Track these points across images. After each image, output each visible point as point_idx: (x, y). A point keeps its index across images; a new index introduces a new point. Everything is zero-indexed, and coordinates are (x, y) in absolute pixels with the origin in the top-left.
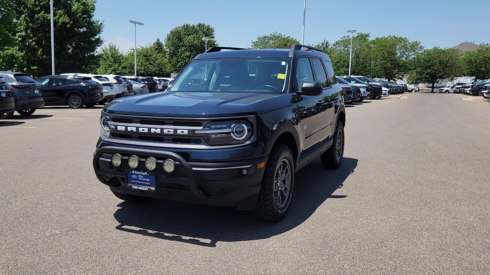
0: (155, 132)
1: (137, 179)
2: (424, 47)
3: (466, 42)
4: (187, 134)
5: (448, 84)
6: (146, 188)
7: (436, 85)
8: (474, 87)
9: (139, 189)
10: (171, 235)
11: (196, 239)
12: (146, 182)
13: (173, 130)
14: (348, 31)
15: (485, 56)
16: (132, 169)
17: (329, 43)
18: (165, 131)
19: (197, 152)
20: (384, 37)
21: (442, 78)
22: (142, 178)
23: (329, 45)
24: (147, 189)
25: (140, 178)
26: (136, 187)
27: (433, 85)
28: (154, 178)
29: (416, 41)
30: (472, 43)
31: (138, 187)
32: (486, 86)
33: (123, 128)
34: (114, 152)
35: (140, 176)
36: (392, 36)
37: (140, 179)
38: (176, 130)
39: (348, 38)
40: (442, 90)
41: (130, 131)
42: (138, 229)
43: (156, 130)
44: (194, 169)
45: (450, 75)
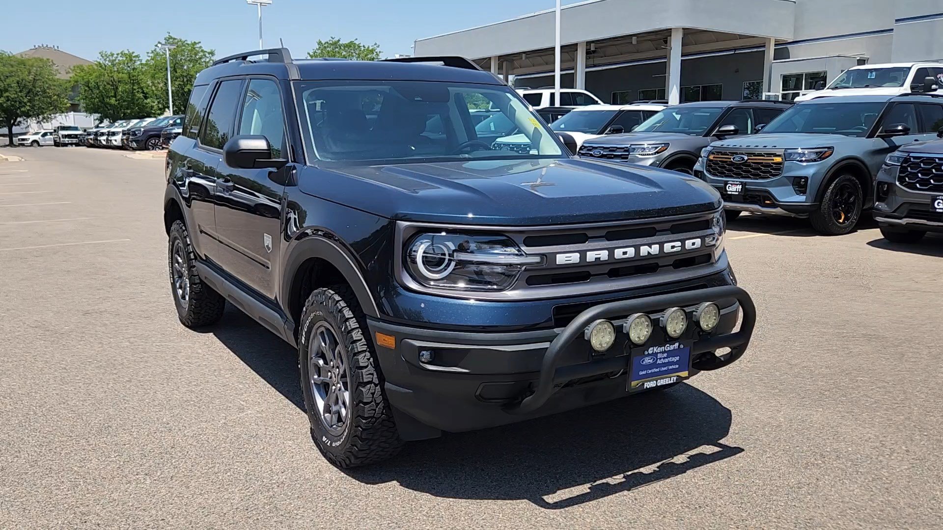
0: (649, 253)
1: (655, 365)
3: (43, 45)
5: (32, 129)
7: (15, 129)
9: (658, 385)
11: (690, 453)
12: (673, 363)
13: (679, 244)
15: (111, 77)
16: (637, 346)
18: (667, 248)
21: (28, 115)
22: (664, 358)
24: (675, 379)
25: (660, 359)
26: (652, 384)
27: (10, 130)
30: (56, 48)
31: (657, 381)
35: (659, 356)
37: (659, 362)
38: (683, 243)
40: (23, 140)
41: (595, 260)
43: (652, 248)
45: (39, 112)
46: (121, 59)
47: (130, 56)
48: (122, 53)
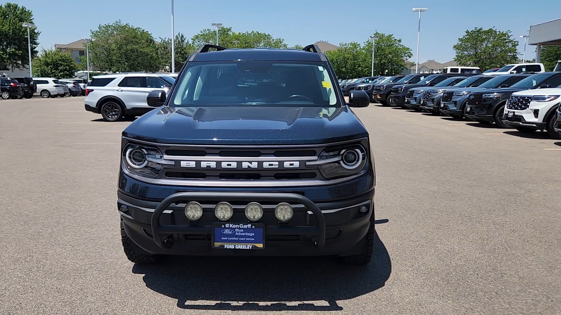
0: (248, 166)
1: (233, 235)
2: (287, 45)
3: (321, 41)
4: (299, 167)
6: (249, 246)
8: (345, 88)
9: (237, 248)
10: (269, 303)
11: (305, 302)
12: (249, 237)
13: (277, 163)
14: (213, 24)
15: (344, 56)
16: (220, 221)
17: (184, 36)
18: (266, 165)
19: (313, 190)
20: (247, 32)
22: (241, 232)
23: (185, 39)
24: (251, 247)
25: (238, 232)
26: (231, 246)
28: (261, 230)
29: (279, 38)
30: (327, 42)
31: (235, 246)
32: (360, 87)
33: (193, 164)
34: (186, 200)
35: (237, 230)
36: (255, 32)
37: (237, 234)
38: (281, 163)
39: (209, 32)
41: (206, 167)
42: (213, 303)
43: (251, 164)
44: (323, 212)
46: (350, 46)
47: (355, 44)
48: (351, 44)
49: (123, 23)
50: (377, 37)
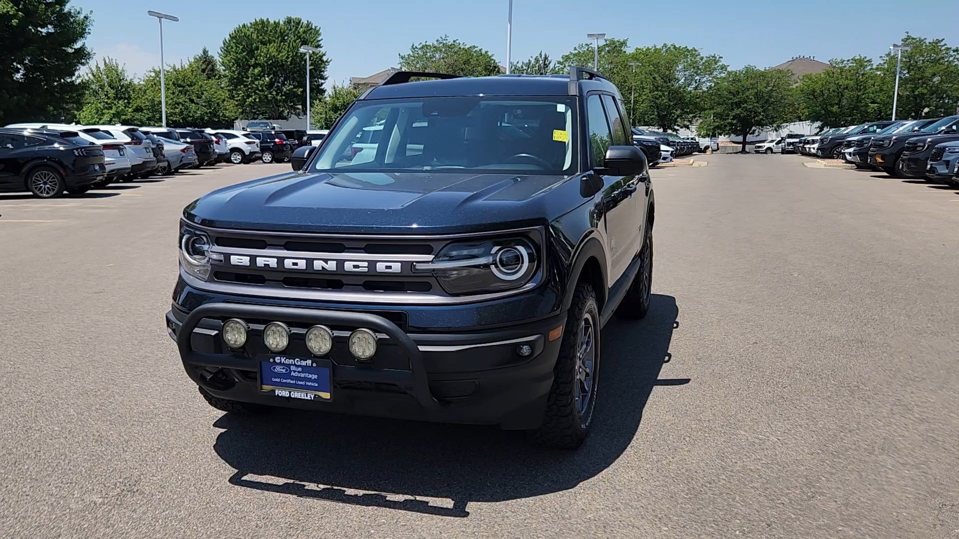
0: (323, 267)
1: (288, 375)
2: (728, 66)
3: (800, 56)
4: (400, 271)
5: (770, 137)
6: (310, 396)
7: (749, 138)
8: (825, 143)
9: (293, 396)
10: (361, 492)
11: (418, 498)
12: (310, 380)
13: (366, 264)
14: (589, 35)
15: (838, 84)
16: (272, 352)
17: (549, 58)
18: (348, 266)
19: (423, 311)
20: (655, 46)
21: (761, 124)
22: (299, 372)
23: (550, 62)
24: (313, 397)
25: (295, 371)
26: (285, 393)
27: (744, 138)
28: (327, 372)
29: (713, 55)
30: (812, 58)
31: (290, 392)
32: (850, 141)
33: (246, 261)
34: (226, 316)
35: (293, 368)
36: (669, 46)
37: (293, 374)
38: (372, 264)
39: (588, 49)
40: (759, 147)
41: (263, 266)
42: (281, 481)
43: (327, 263)
44: (422, 348)
45: (775, 120)
46: (851, 65)
47: (860, 60)
48: (852, 59)
49: (450, 41)
50: (907, 45)
